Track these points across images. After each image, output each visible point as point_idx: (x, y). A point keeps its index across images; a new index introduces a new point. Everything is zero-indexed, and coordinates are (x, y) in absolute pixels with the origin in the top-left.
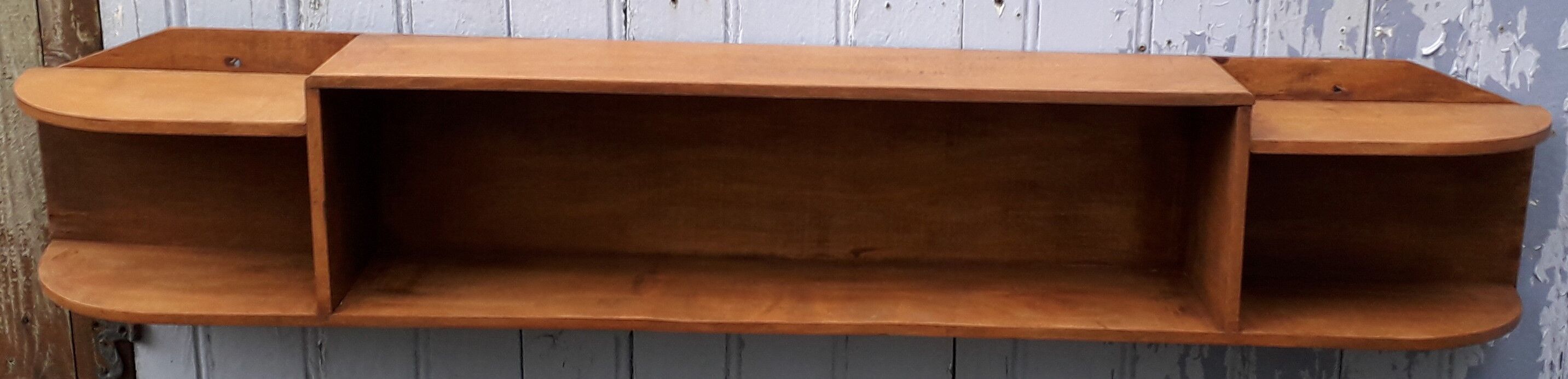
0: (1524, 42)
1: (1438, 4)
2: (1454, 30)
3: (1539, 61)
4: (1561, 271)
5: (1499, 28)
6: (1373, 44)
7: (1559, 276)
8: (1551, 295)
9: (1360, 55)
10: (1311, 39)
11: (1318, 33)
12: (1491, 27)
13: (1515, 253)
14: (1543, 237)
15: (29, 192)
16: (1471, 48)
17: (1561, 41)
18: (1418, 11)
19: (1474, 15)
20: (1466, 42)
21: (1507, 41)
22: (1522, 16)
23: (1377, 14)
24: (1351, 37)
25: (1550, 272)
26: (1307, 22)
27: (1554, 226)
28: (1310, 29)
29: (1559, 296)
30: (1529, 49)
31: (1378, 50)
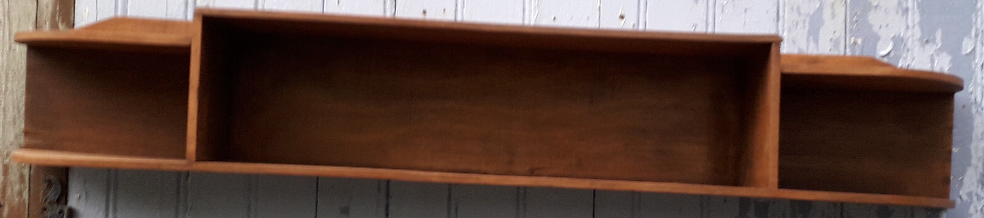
0: (941, 50)
1: (887, 26)
2: (898, 41)
3: (951, 61)
4: (977, 195)
5: (926, 41)
6: (850, 47)
7: (975, 198)
8: (972, 210)
9: (842, 53)
10: (812, 44)
11: (816, 40)
12: (921, 39)
13: (946, 181)
14: (963, 172)
15: (15, 123)
16: (910, 53)
17: (964, 50)
18: (876, 29)
19: (909, 33)
20: (906, 50)
21: (931, 49)
22: (939, 34)
23: (851, 30)
24: (836, 43)
25: (970, 194)
26: (810, 33)
27: (970, 165)
28: (811, 38)
29: (976, 211)
30: (945, 54)
31: (853, 50)
